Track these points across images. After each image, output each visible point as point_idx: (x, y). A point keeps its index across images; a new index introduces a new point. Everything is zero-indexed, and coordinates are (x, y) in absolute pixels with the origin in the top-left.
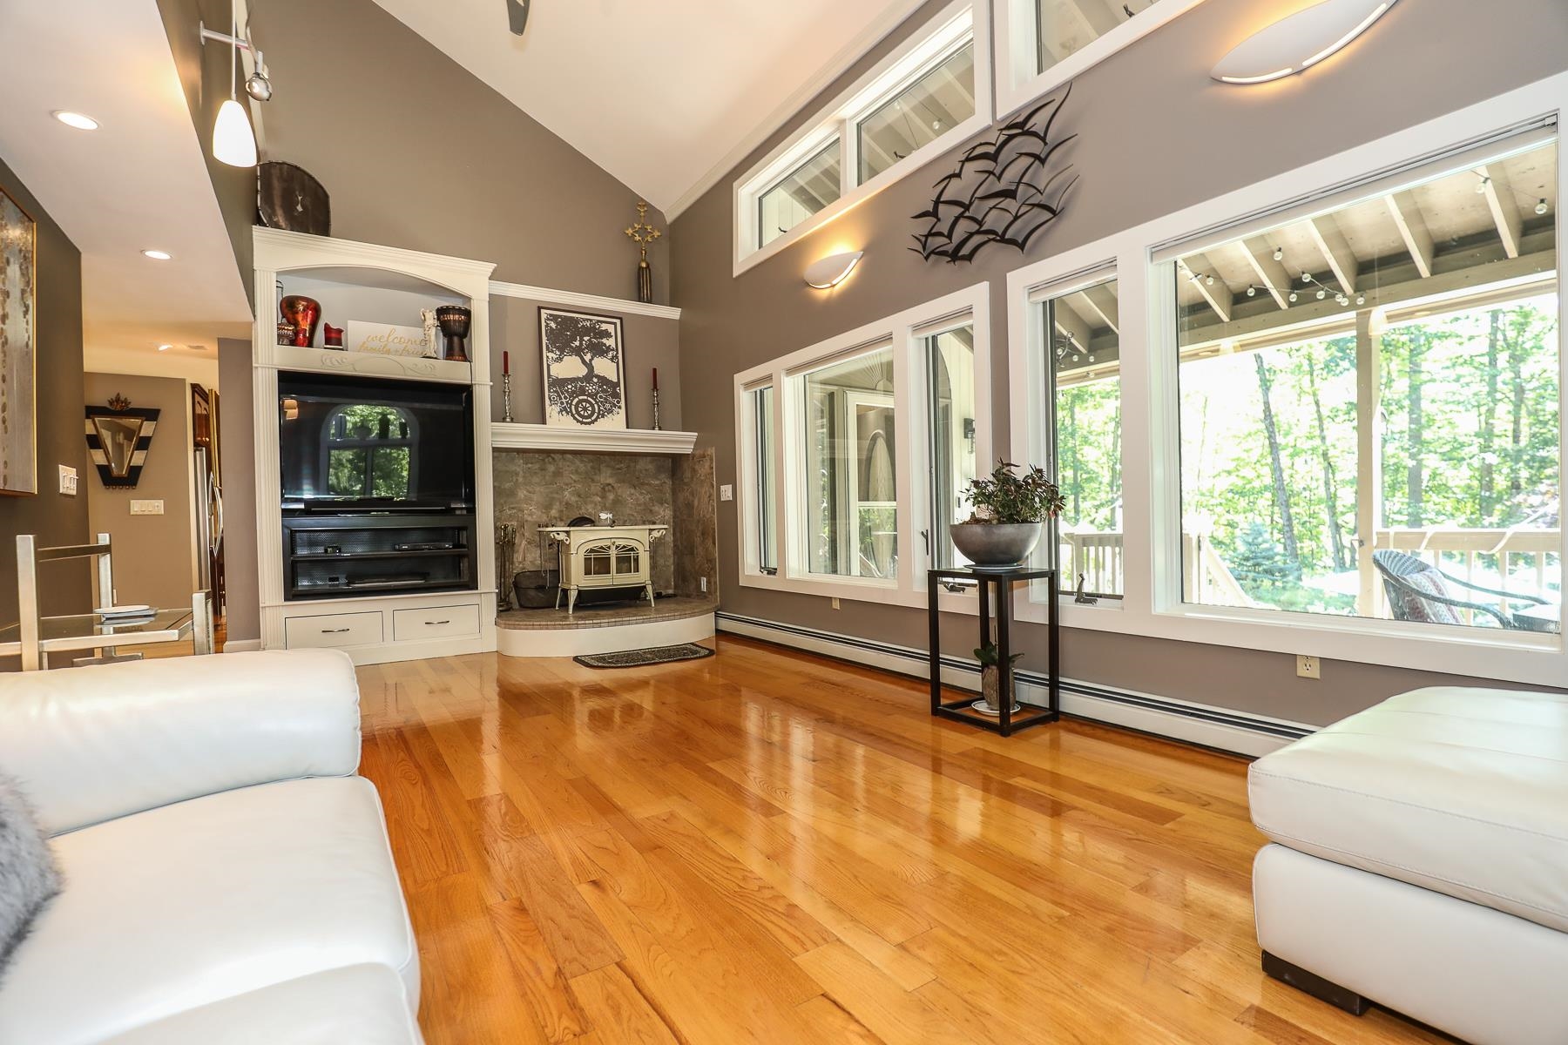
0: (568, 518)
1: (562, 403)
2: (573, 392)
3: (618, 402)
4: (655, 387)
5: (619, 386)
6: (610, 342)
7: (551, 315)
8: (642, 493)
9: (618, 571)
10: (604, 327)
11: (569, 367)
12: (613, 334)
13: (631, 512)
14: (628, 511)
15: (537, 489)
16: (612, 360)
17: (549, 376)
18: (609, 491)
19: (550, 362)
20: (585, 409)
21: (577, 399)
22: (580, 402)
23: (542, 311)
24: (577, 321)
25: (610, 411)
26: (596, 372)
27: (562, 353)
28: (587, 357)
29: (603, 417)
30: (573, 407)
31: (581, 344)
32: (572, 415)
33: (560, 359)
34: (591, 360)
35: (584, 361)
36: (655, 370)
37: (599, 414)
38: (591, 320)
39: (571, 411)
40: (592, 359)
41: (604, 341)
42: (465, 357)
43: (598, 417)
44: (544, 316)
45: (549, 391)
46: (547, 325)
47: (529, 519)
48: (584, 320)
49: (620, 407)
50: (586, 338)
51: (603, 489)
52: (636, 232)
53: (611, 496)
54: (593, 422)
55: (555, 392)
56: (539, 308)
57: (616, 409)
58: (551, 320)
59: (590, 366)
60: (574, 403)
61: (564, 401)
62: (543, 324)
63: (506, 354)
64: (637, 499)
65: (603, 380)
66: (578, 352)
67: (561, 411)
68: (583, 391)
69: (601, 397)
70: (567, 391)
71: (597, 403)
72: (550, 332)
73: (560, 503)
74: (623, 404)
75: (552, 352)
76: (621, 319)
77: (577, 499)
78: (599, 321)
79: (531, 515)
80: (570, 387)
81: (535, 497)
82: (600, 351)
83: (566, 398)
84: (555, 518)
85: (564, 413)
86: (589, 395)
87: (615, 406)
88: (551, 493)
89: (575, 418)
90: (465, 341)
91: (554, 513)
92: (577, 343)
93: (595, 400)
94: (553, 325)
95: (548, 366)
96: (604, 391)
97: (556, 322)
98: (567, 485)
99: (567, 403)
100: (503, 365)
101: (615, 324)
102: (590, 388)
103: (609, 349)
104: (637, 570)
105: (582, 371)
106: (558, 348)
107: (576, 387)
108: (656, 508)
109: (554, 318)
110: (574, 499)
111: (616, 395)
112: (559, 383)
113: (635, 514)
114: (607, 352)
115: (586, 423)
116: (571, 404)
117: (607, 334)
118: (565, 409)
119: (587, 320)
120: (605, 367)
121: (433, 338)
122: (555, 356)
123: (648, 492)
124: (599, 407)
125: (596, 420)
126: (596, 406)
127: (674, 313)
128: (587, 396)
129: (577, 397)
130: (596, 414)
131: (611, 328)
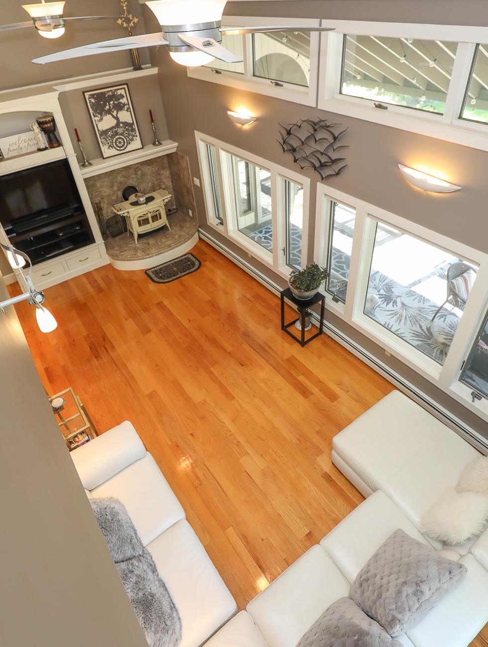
0: (122, 189)
1: (108, 143)
2: (112, 135)
3: (135, 134)
4: (152, 121)
5: (134, 124)
6: (124, 101)
7: (90, 95)
8: (154, 167)
9: (153, 221)
10: (119, 92)
11: (107, 122)
12: (125, 95)
13: (150, 178)
14: (149, 177)
15: (105, 180)
16: (127, 111)
17: (99, 131)
18: (138, 170)
19: (97, 123)
20: (120, 143)
21: (115, 139)
22: (117, 139)
23: (86, 94)
24: (103, 94)
25: (132, 140)
26: (121, 120)
27: (101, 115)
28: (115, 113)
29: (129, 144)
30: (114, 143)
31: (110, 107)
32: (115, 148)
33: (101, 119)
34: (117, 115)
35: (113, 117)
36: (150, 111)
37: (127, 143)
38: (111, 91)
39: (114, 146)
40: (117, 113)
41: (121, 101)
42: (59, 144)
43: (127, 145)
44: (87, 97)
45: (101, 139)
46: (90, 102)
47: (105, 194)
48: (108, 92)
49: (136, 136)
50: (112, 102)
51: (135, 170)
52: (123, 21)
53: (139, 173)
54: (125, 148)
55: (103, 138)
56: (84, 93)
57: (135, 138)
58: (91, 98)
59: (117, 118)
60: (114, 141)
61: (109, 141)
62: (88, 102)
63: (76, 130)
64: (152, 171)
65: (125, 124)
66: (109, 112)
67: (109, 147)
68: (116, 133)
69: (126, 134)
70: (109, 136)
71: (125, 137)
72: (93, 105)
73: (117, 183)
74: (138, 134)
75: (97, 116)
76: (127, 84)
77: (124, 179)
78: (115, 90)
79: (105, 192)
80: (110, 133)
81: (105, 184)
82: (119, 107)
83: (109, 140)
84: (116, 191)
85: (110, 148)
86: (121, 134)
87: (134, 136)
88: (112, 180)
89: (116, 149)
90: (56, 133)
91: (115, 188)
92: (108, 107)
93: (123, 136)
94: (93, 100)
95: (97, 125)
96: (127, 130)
97: (94, 99)
98: (117, 174)
99: (111, 142)
100: (76, 136)
101: (124, 88)
102: (120, 130)
103: (124, 105)
104: (160, 218)
105: (114, 122)
106: (99, 113)
107: (113, 132)
108: (161, 172)
109: (92, 96)
110: (122, 179)
111: (133, 130)
112: (104, 133)
113: (152, 178)
114: (124, 107)
115: (122, 150)
116: (113, 142)
117: (122, 96)
118: (110, 146)
119: (109, 91)
120: (125, 116)
121: (41, 139)
122: (99, 119)
123: (156, 166)
124: (126, 139)
125: (126, 147)
126: (125, 139)
127: (154, 71)
128: (120, 135)
129: (115, 137)
130: (126, 144)
131: (122, 92)
